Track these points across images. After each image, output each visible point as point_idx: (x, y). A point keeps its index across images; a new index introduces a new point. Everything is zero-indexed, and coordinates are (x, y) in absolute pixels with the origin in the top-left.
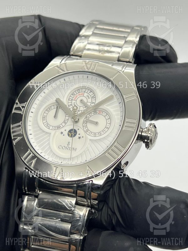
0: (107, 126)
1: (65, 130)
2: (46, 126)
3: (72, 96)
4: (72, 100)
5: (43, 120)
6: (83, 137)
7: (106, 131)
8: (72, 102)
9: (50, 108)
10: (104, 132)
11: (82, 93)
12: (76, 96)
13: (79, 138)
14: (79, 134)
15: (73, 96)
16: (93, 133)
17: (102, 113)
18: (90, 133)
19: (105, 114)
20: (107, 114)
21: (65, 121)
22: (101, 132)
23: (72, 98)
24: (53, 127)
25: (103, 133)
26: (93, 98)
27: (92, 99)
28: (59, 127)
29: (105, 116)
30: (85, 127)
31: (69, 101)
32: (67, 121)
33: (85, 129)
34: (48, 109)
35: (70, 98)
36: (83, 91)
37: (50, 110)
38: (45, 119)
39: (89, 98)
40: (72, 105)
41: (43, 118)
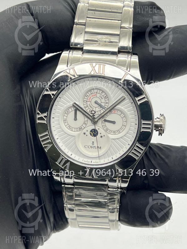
0: (124, 124)
1: (87, 131)
2: (68, 128)
3: (85, 97)
4: (87, 102)
5: (64, 123)
6: (104, 136)
7: (124, 129)
8: (87, 104)
9: (68, 111)
10: (122, 129)
11: (94, 94)
12: (89, 97)
13: (101, 137)
14: (101, 134)
15: (87, 98)
16: (112, 132)
17: (117, 112)
18: (110, 132)
19: (120, 113)
20: (122, 113)
21: (84, 122)
22: (120, 130)
23: (86, 100)
24: (76, 129)
25: (122, 131)
26: (105, 98)
27: (106, 100)
28: (80, 129)
29: (120, 115)
30: (104, 127)
31: (84, 103)
32: (87, 123)
33: (104, 128)
34: (67, 112)
35: (85, 99)
36: (95, 92)
37: (69, 113)
38: (66, 122)
39: (102, 99)
40: (88, 106)
41: (64, 121)
